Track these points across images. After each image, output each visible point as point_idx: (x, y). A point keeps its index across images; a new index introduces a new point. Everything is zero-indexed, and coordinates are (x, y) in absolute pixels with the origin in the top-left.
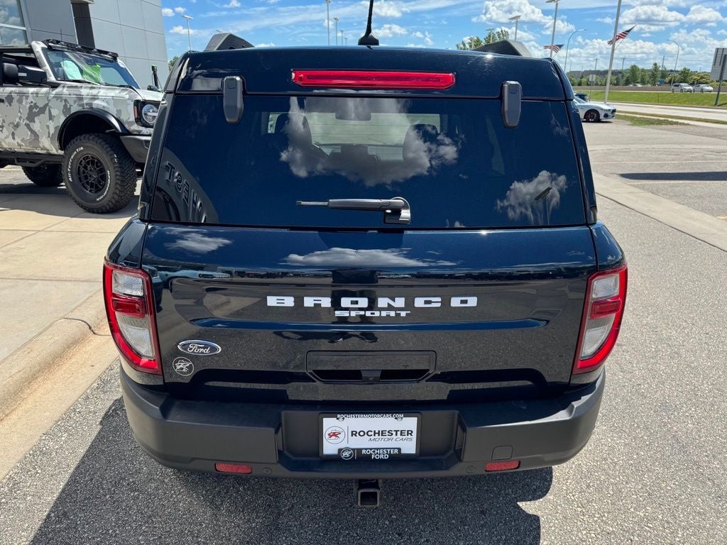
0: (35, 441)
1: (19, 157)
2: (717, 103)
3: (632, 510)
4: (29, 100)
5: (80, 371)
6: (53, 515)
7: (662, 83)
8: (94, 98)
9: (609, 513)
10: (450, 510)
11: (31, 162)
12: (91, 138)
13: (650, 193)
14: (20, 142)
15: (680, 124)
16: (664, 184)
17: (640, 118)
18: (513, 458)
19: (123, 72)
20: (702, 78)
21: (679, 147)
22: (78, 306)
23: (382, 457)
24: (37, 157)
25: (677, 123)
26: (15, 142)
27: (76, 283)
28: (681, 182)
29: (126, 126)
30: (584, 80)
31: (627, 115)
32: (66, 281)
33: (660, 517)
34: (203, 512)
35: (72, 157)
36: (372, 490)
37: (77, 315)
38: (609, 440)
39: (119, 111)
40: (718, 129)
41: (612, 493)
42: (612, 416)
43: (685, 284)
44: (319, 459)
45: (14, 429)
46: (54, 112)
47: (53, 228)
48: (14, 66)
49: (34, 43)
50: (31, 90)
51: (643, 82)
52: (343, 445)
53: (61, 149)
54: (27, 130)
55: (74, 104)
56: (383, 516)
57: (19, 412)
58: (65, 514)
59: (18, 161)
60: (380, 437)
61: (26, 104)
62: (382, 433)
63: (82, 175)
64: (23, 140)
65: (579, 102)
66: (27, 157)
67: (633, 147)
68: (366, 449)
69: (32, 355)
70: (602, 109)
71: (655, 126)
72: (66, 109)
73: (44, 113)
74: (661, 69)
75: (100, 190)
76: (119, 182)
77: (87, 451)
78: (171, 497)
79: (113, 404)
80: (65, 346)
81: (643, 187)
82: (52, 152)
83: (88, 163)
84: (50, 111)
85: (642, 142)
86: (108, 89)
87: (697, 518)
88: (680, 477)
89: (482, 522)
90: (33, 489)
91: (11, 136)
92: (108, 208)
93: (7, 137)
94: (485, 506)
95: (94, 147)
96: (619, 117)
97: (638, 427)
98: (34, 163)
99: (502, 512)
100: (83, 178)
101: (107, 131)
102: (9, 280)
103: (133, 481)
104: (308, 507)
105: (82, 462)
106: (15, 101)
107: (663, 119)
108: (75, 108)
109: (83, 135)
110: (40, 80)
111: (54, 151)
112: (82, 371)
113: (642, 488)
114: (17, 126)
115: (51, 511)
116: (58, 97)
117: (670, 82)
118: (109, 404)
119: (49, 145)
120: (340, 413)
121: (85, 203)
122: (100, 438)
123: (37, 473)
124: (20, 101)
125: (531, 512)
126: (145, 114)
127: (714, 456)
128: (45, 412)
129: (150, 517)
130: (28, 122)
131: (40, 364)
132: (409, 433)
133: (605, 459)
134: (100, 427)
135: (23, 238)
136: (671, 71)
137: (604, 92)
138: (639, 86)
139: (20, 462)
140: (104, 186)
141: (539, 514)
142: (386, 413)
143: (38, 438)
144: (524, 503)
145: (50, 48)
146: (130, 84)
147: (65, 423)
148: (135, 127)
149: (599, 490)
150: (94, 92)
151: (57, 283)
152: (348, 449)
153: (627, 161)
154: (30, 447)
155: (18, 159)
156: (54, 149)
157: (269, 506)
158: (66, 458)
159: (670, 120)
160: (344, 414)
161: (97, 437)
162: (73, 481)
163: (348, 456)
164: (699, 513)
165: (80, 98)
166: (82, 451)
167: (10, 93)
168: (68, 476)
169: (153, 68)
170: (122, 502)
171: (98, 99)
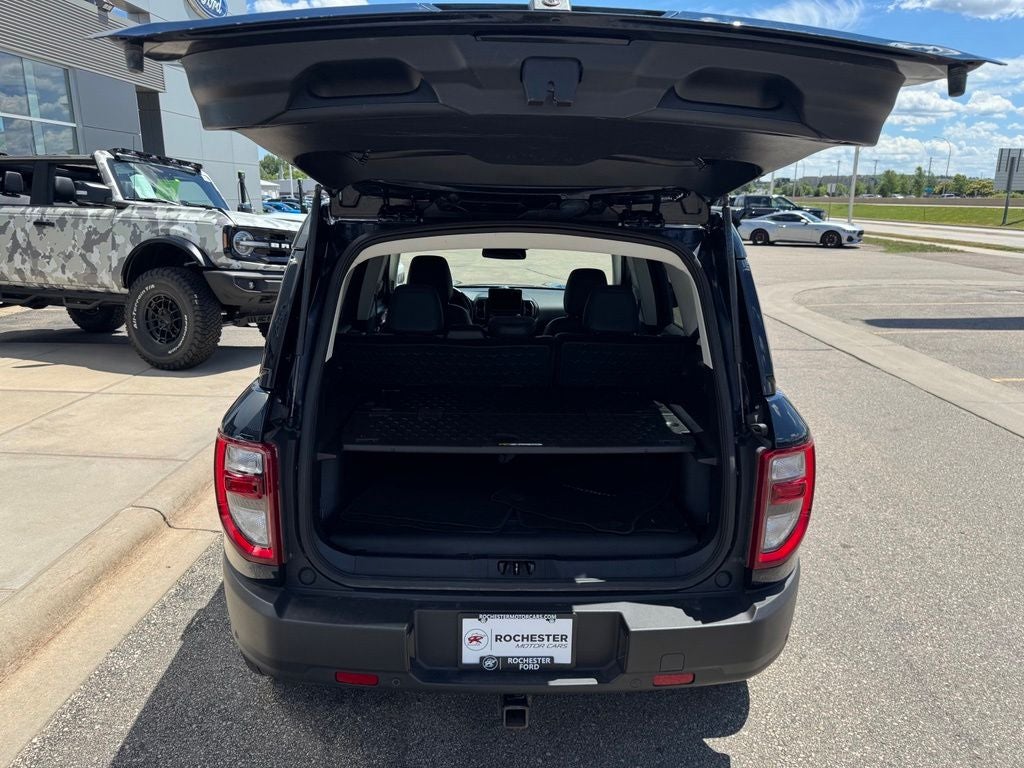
0: (100, 659)
1: (69, 296)
2: (1005, 222)
3: (847, 749)
4: (87, 225)
5: (153, 574)
6: (127, 747)
7: (930, 193)
8: (173, 222)
9: (817, 752)
10: (618, 747)
11: (82, 303)
12: (165, 273)
13: (903, 347)
14: (71, 277)
15: (952, 251)
16: (923, 334)
17: (897, 242)
18: (685, 670)
19: (208, 188)
20: (984, 186)
21: (948, 282)
22: (150, 491)
23: (531, 667)
24: (90, 296)
25: (947, 250)
26: (65, 277)
27: (145, 461)
28: (945, 331)
29: (212, 258)
30: (822, 189)
31: (880, 237)
32: (132, 458)
33: (881, 758)
34: (312, 746)
35: (140, 297)
36: (519, 708)
37: (147, 502)
38: (824, 665)
39: (203, 240)
40: (1003, 258)
41: (822, 728)
42: (831, 637)
43: (940, 468)
44: (457, 669)
45: (73, 644)
46: (119, 240)
47: (110, 390)
48: (69, 179)
49: (97, 153)
50: (91, 211)
51: (903, 193)
52: (486, 652)
53: (125, 287)
54: (81, 261)
55: (147, 229)
56: (535, 753)
57: (79, 623)
58: (142, 746)
59: (67, 302)
60: (529, 642)
61: (83, 229)
62: (532, 638)
63: (151, 320)
64: (75, 275)
65: (813, 220)
66: (80, 296)
67: (885, 283)
68: (513, 658)
69: (94, 551)
70: (844, 230)
71: (917, 253)
72: (135, 236)
73: (105, 241)
74: (927, 174)
75: (174, 339)
76: (199, 330)
77: (167, 672)
78: (273, 727)
79: (197, 615)
80: (134, 541)
81: (893, 339)
82: (112, 290)
83: (160, 305)
84: (113, 239)
85: (898, 276)
86: (191, 211)
87: (928, 760)
88: (911, 711)
89: (658, 762)
90: (102, 716)
91: (60, 269)
92: (182, 363)
93: (55, 271)
94: (663, 743)
95: (170, 285)
96: (869, 241)
97: (863, 649)
98: (86, 303)
99: (684, 750)
100: (151, 324)
101: (186, 264)
102: (58, 457)
103: (225, 709)
104: (443, 741)
105: (161, 684)
106: (68, 225)
107: (928, 243)
108: (146, 236)
109: (156, 270)
110: (103, 199)
111: (115, 289)
112: (156, 574)
113: (861, 723)
114: (69, 256)
115: (125, 743)
116: (126, 221)
117: (941, 192)
118: (191, 615)
119: (109, 281)
120: (482, 613)
121: (152, 357)
122: (182, 656)
123: (106, 697)
124: (75, 226)
125: (719, 751)
126: (238, 244)
127: (956, 686)
128: (111, 624)
129: (247, 750)
130: (83, 252)
131: (103, 563)
132: (564, 638)
133: (817, 688)
134: (181, 643)
135: (73, 403)
136: (942, 177)
137: (847, 206)
138: (900, 197)
139: (84, 684)
140: (178, 335)
141: (729, 752)
142: (536, 614)
143: (105, 655)
144: (711, 740)
145: (117, 159)
146: (218, 204)
147: (137, 637)
148: (224, 260)
149: (806, 725)
150: (173, 215)
151: (121, 461)
152: (491, 657)
153: (875, 302)
154: (94, 666)
155: (67, 298)
156: (116, 287)
157: (394, 739)
158: (141, 680)
159: (938, 244)
160: (487, 613)
161: (177, 655)
162: (150, 708)
163: (491, 665)
164: (931, 754)
165: (154, 222)
166: (160, 672)
167: (64, 215)
168: (144, 701)
169: (240, 174)
170: (212, 732)
171: (177, 223)
